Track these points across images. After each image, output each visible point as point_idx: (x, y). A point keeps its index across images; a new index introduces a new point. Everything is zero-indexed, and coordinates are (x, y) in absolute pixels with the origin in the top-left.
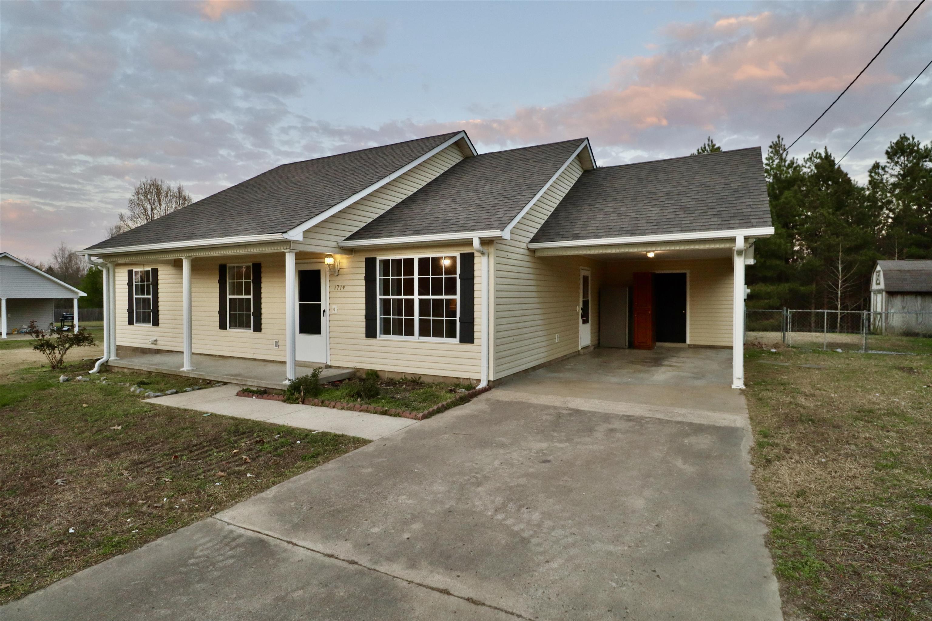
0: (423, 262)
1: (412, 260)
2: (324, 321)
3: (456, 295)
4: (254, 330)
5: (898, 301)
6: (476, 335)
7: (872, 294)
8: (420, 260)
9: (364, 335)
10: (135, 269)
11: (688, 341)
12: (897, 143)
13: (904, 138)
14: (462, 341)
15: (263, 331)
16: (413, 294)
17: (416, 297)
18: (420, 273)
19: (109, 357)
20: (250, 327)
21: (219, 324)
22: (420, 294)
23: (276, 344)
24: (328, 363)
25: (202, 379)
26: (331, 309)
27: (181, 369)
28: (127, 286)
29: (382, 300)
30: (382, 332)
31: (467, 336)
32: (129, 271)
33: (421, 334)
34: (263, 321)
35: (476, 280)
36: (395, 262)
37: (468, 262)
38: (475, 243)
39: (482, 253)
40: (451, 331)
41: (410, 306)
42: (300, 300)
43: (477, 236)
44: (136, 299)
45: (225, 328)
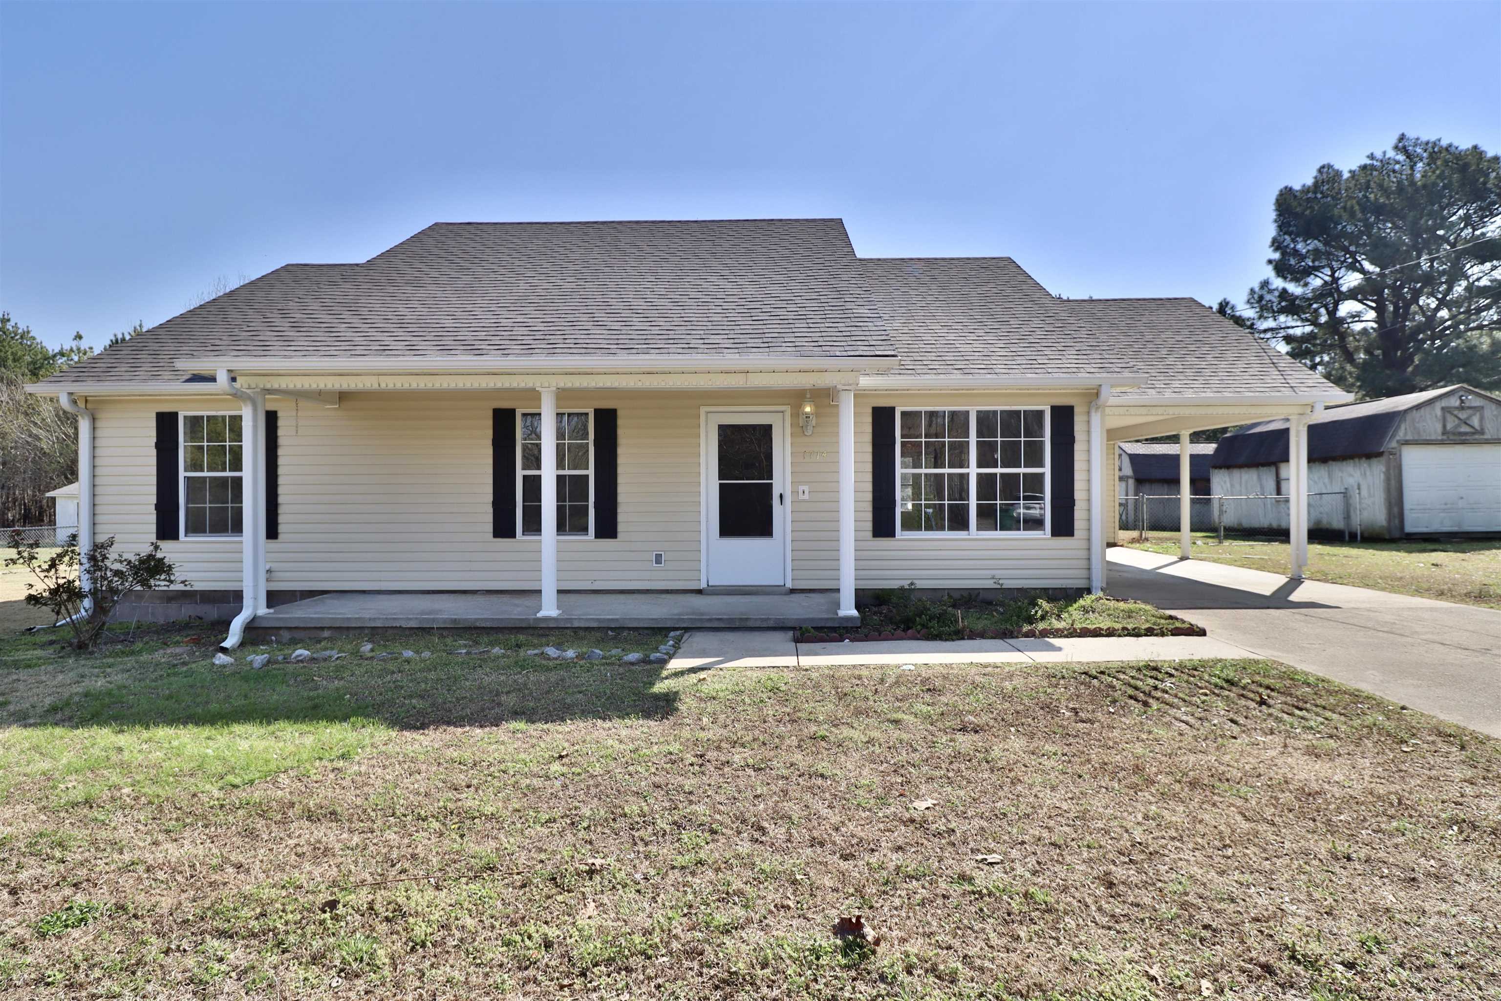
0: (986, 421)
1: (965, 414)
2: (779, 513)
3: (1043, 466)
4: (599, 535)
6: (1079, 524)
8: (980, 414)
9: (870, 534)
10: (185, 412)
14: (1055, 534)
15: (619, 535)
16: (967, 466)
17: (973, 471)
18: (980, 434)
19: (255, 608)
20: (585, 530)
21: (490, 528)
22: (980, 465)
23: (658, 559)
24: (789, 585)
25: (612, 629)
26: (795, 492)
27: (539, 615)
28: (154, 451)
29: (904, 477)
30: (904, 528)
31: (1064, 527)
32: (160, 416)
33: (980, 527)
34: (621, 517)
35: (1077, 446)
36: (930, 415)
37: (1064, 418)
38: (1105, 393)
39: (1098, 407)
40: (1033, 521)
41: (960, 485)
42: (721, 477)
43: (1106, 383)
44: (189, 479)
45: (512, 535)
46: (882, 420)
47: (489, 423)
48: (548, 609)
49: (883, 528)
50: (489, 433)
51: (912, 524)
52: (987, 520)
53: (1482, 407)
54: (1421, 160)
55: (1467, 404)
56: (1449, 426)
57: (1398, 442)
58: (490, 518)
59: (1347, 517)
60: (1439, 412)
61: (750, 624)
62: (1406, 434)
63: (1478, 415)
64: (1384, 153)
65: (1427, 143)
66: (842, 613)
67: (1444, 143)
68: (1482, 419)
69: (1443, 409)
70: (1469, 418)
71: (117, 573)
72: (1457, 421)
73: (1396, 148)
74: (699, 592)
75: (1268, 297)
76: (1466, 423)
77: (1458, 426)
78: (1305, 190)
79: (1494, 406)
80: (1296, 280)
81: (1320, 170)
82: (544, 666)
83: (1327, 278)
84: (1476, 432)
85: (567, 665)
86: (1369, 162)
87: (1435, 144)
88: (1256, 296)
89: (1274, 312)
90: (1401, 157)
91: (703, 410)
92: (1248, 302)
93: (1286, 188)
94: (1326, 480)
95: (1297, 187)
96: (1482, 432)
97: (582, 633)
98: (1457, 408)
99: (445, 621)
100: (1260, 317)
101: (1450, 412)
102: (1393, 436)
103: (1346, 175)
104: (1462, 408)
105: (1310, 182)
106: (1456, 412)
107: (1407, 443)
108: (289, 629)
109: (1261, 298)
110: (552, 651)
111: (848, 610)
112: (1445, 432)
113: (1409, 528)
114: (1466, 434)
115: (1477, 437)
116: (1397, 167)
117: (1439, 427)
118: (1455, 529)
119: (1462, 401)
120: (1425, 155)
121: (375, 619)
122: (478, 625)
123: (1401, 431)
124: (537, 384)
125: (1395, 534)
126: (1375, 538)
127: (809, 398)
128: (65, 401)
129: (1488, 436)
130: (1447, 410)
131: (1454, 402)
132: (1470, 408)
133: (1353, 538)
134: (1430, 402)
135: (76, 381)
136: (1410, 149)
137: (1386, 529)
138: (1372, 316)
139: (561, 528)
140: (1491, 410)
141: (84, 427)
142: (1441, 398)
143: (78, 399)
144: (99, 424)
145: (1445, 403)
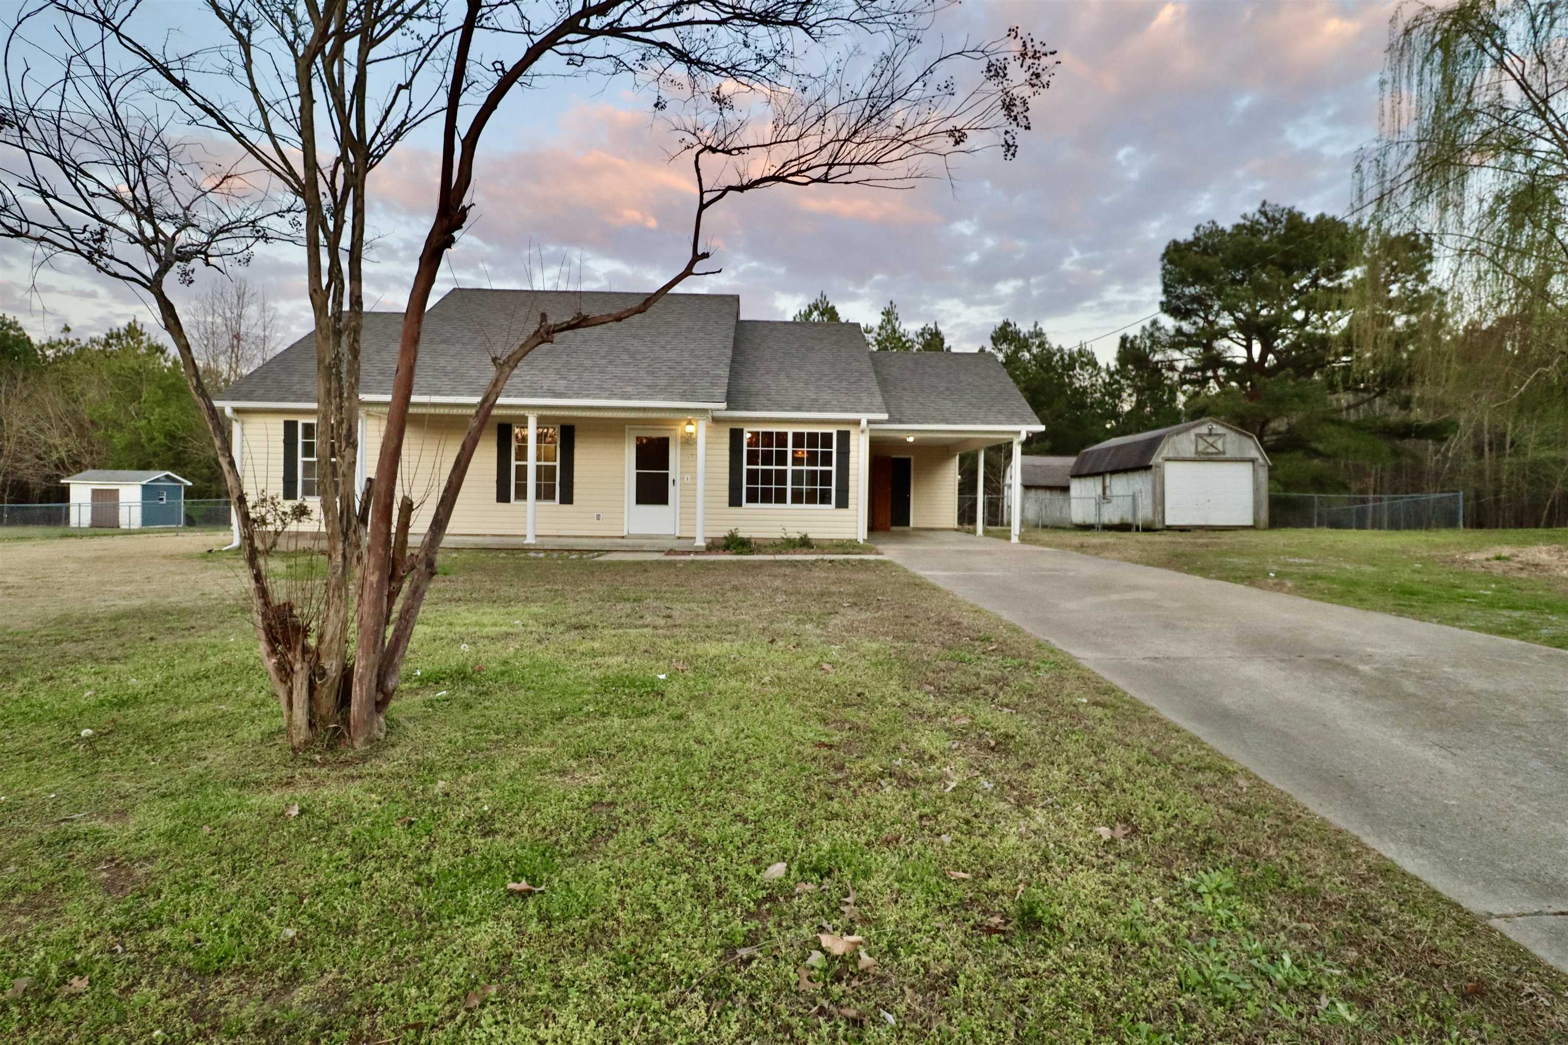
0: (799, 439)
1: (786, 434)
2: (672, 491)
3: (831, 466)
4: (561, 502)
5: (1032, 494)
6: (850, 501)
8: (794, 434)
9: (726, 504)
10: (301, 421)
11: (912, 525)
13: (1006, 324)
14: (838, 506)
15: (575, 503)
16: (786, 464)
17: (789, 468)
18: (794, 446)
20: (553, 498)
21: (495, 497)
22: (794, 465)
23: (598, 517)
24: (678, 534)
25: (564, 549)
26: (682, 478)
27: (525, 543)
28: (282, 444)
29: (748, 470)
30: (748, 501)
31: (843, 502)
32: (286, 423)
33: (793, 502)
34: (575, 491)
35: (851, 454)
36: (765, 434)
37: (844, 437)
38: (864, 423)
39: (863, 432)
40: (825, 498)
41: (781, 476)
42: (637, 468)
43: (864, 417)
44: (305, 463)
45: (508, 501)
46: (736, 436)
47: (495, 432)
48: (530, 540)
49: (735, 501)
50: (495, 438)
51: (752, 498)
52: (797, 498)
53: (1224, 435)
54: (1280, 222)
55: (1214, 432)
56: (1200, 448)
57: (1163, 458)
58: (495, 490)
59: (1134, 514)
60: (1193, 437)
61: (644, 549)
62: (1168, 453)
63: (1221, 440)
64: (1253, 215)
65: (1284, 210)
66: (696, 544)
67: (1295, 210)
68: (1224, 443)
69: (1196, 435)
70: (1214, 442)
72: (1206, 445)
73: (1260, 211)
74: (623, 537)
75: (1158, 334)
76: (1212, 446)
77: (1207, 448)
78: (1187, 244)
79: (1233, 434)
80: (1184, 319)
82: (528, 559)
83: (1205, 320)
84: (1219, 453)
85: (541, 559)
86: (1242, 221)
87: (1289, 211)
88: (1147, 333)
89: (1163, 347)
90: (1263, 220)
91: (627, 427)
92: (1142, 337)
93: (1173, 240)
94: (1126, 487)
95: (1180, 239)
96: (1224, 453)
97: (548, 550)
98: (1206, 435)
100: (1153, 350)
101: (1201, 438)
102: (1159, 454)
104: (1210, 435)
105: (1190, 237)
106: (1205, 438)
107: (1168, 460)
109: (1152, 334)
110: (532, 555)
111: (700, 542)
112: (1197, 452)
113: (1169, 522)
114: (1212, 454)
115: (1221, 456)
116: (1262, 228)
117: (1193, 449)
118: (1203, 523)
119: (1210, 430)
120: (1283, 219)
122: (491, 547)
123: (1165, 450)
124: (526, 413)
125: (1159, 526)
126: (1148, 529)
127: (690, 423)
128: (228, 412)
129: (1228, 456)
130: (1199, 436)
131: (1204, 430)
132: (1217, 435)
133: (1137, 529)
134: (1187, 429)
135: (234, 400)
136: (1270, 214)
137: (1153, 522)
138: (1243, 352)
139: (538, 497)
140: (1231, 436)
141: (236, 428)
142: (1194, 426)
143: (237, 411)
144: (245, 426)
145: (1197, 430)
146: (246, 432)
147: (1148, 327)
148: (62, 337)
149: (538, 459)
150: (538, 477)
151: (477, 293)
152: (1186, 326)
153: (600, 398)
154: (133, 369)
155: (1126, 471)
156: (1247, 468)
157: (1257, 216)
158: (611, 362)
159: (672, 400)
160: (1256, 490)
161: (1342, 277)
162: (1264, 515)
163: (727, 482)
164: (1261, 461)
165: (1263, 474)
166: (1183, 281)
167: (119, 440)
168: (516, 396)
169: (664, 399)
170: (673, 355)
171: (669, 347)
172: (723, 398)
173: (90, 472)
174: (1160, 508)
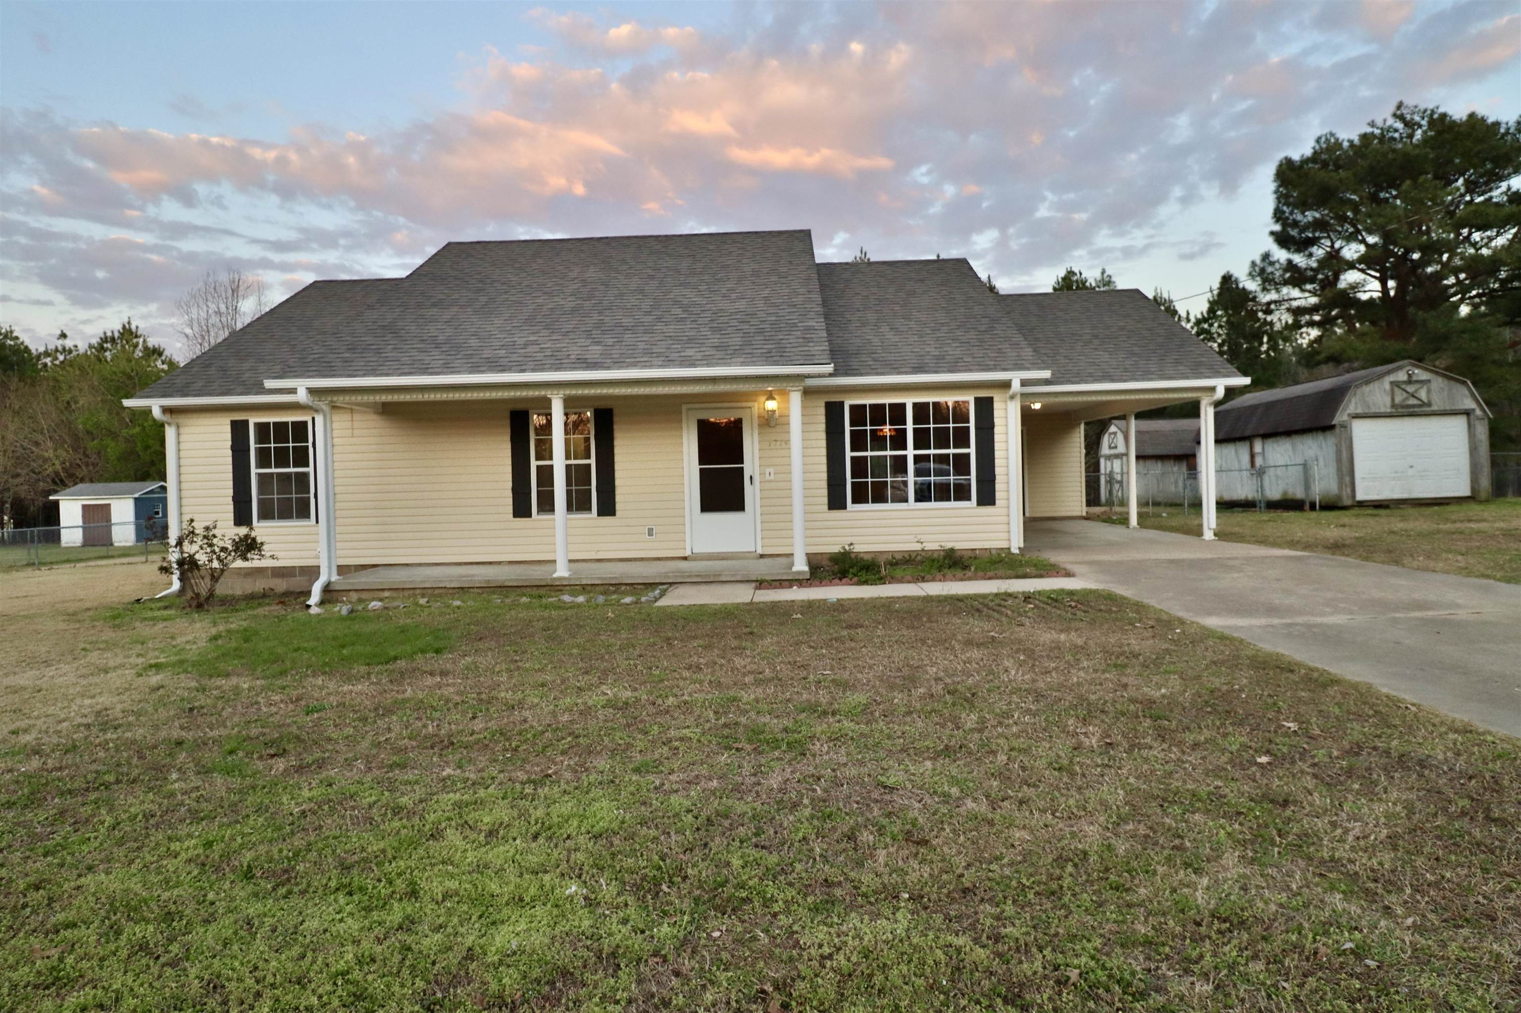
0: (921, 410)
1: (903, 406)
2: (749, 491)
3: (969, 447)
4: (600, 514)
6: (999, 495)
7: (1102, 461)
8: (915, 405)
9: (826, 507)
10: (254, 420)
12: (1064, 279)
13: (1071, 273)
14: (981, 503)
15: (618, 513)
16: (905, 448)
17: (910, 452)
18: (915, 422)
19: (330, 574)
20: (589, 509)
21: (510, 509)
22: (915, 448)
23: (650, 532)
24: (759, 551)
25: (611, 585)
26: (763, 474)
27: (555, 576)
28: (230, 452)
29: (852, 458)
30: (855, 501)
31: (987, 497)
32: (233, 423)
33: (917, 500)
34: (618, 498)
35: (997, 430)
36: (874, 407)
37: (985, 407)
38: (1016, 386)
39: (1012, 397)
40: (962, 493)
41: (900, 465)
42: (700, 463)
43: (1016, 377)
44: (259, 475)
45: (529, 515)
46: (833, 412)
47: (507, 422)
48: (562, 571)
49: (836, 502)
50: (509, 430)
51: (860, 497)
52: (923, 495)
53: (1429, 381)
54: (1420, 126)
55: (1414, 378)
56: (1398, 400)
57: (1349, 415)
58: (510, 501)
59: (1307, 486)
60: (1387, 387)
61: (724, 579)
62: (1356, 408)
63: (1425, 388)
64: (1385, 121)
65: (1425, 111)
66: (795, 569)
67: (1442, 110)
68: (1429, 391)
69: (1392, 383)
70: (1416, 391)
71: (224, 549)
72: (1405, 395)
73: (1395, 115)
74: (685, 558)
75: (1270, 269)
76: (1413, 396)
77: (1407, 399)
78: (1305, 161)
79: (1440, 379)
80: (1298, 251)
81: (1318, 141)
82: (562, 606)
83: (1328, 249)
84: (1423, 404)
85: (579, 606)
86: (1369, 130)
87: (1433, 112)
88: (1257, 269)
89: (1276, 284)
90: (1399, 125)
91: (684, 407)
92: (1250, 274)
93: (1286, 158)
94: (1291, 453)
95: (1296, 157)
96: (1429, 404)
97: (589, 588)
98: (1404, 382)
99: (480, 582)
100: (1264, 289)
101: (1398, 386)
102: (1344, 410)
103: (1346, 144)
104: (1410, 382)
105: (1308, 152)
106: (1403, 386)
107: (1357, 416)
108: (356, 590)
109: (1263, 270)
110: (567, 598)
111: (801, 566)
112: (1393, 406)
113: (1360, 496)
114: (1414, 406)
115: (1425, 408)
116: (1397, 135)
117: (1388, 400)
118: (1405, 496)
119: (1410, 376)
120: (1424, 122)
121: (424, 582)
122: (507, 584)
123: (1352, 404)
124: (549, 393)
125: (1347, 502)
126: (1330, 506)
127: (771, 397)
128: (157, 413)
129: (1435, 408)
130: (1395, 384)
131: (1402, 376)
132: (1417, 382)
133: (1313, 507)
134: (1380, 376)
135: (164, 395)
136: (1408, 117)
137: (1339, 497)
138: (1376, 285)
139: (569, 508)
140: (1438, 383)
141: (170, 433)
142: (1389, 372)
143: (166, 410)
144: (182, 430)
145: (1392, 378)
146: (182, 438)
147: (1258, 262)
148: (59, 343)
149: (568, 457)
150: (569, 483)
151: (478, 247)
152: (1299, 259)
153: (651, 366)
154: (124, 373)
155: (1289, 433)
156: (1459, 424)
157: (1390, 121)
158: (659, 319)
159: (754, 364)
160: (1473, 450)
161: (1491, 190)
162: (1485, 482)
163: (825, 476)
164: (1478, 412)
165: (1482, 431)
166: (1304, 206)
167: (113, 449)
168: (533, 370)
169: (743, 364)
170: (741, 305)
171: (734, 296)
172: (826, 357)
173: (80, 486)
174: (1347, 479)
